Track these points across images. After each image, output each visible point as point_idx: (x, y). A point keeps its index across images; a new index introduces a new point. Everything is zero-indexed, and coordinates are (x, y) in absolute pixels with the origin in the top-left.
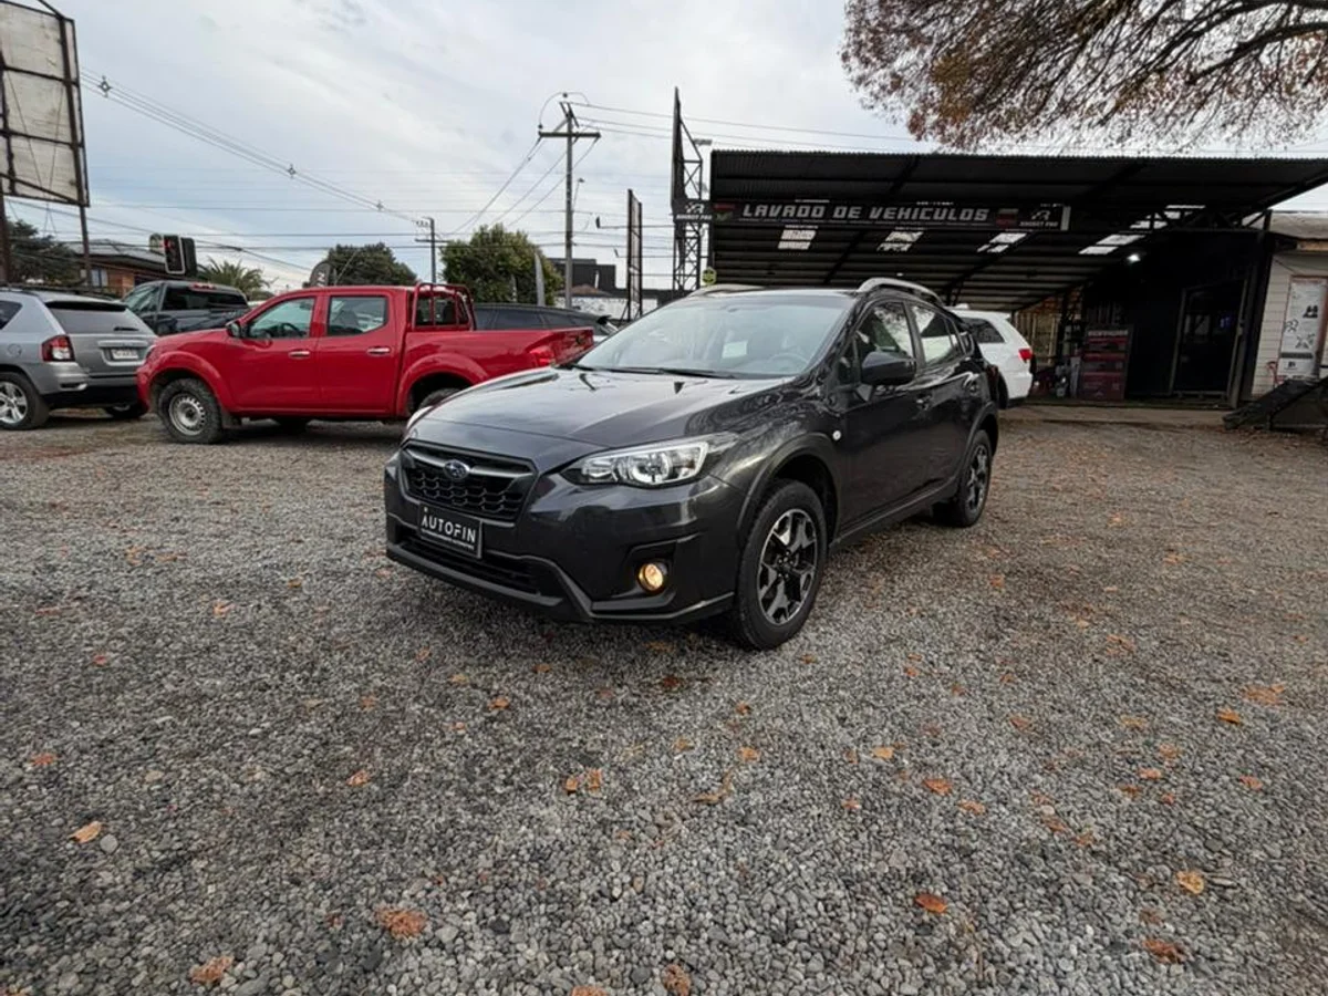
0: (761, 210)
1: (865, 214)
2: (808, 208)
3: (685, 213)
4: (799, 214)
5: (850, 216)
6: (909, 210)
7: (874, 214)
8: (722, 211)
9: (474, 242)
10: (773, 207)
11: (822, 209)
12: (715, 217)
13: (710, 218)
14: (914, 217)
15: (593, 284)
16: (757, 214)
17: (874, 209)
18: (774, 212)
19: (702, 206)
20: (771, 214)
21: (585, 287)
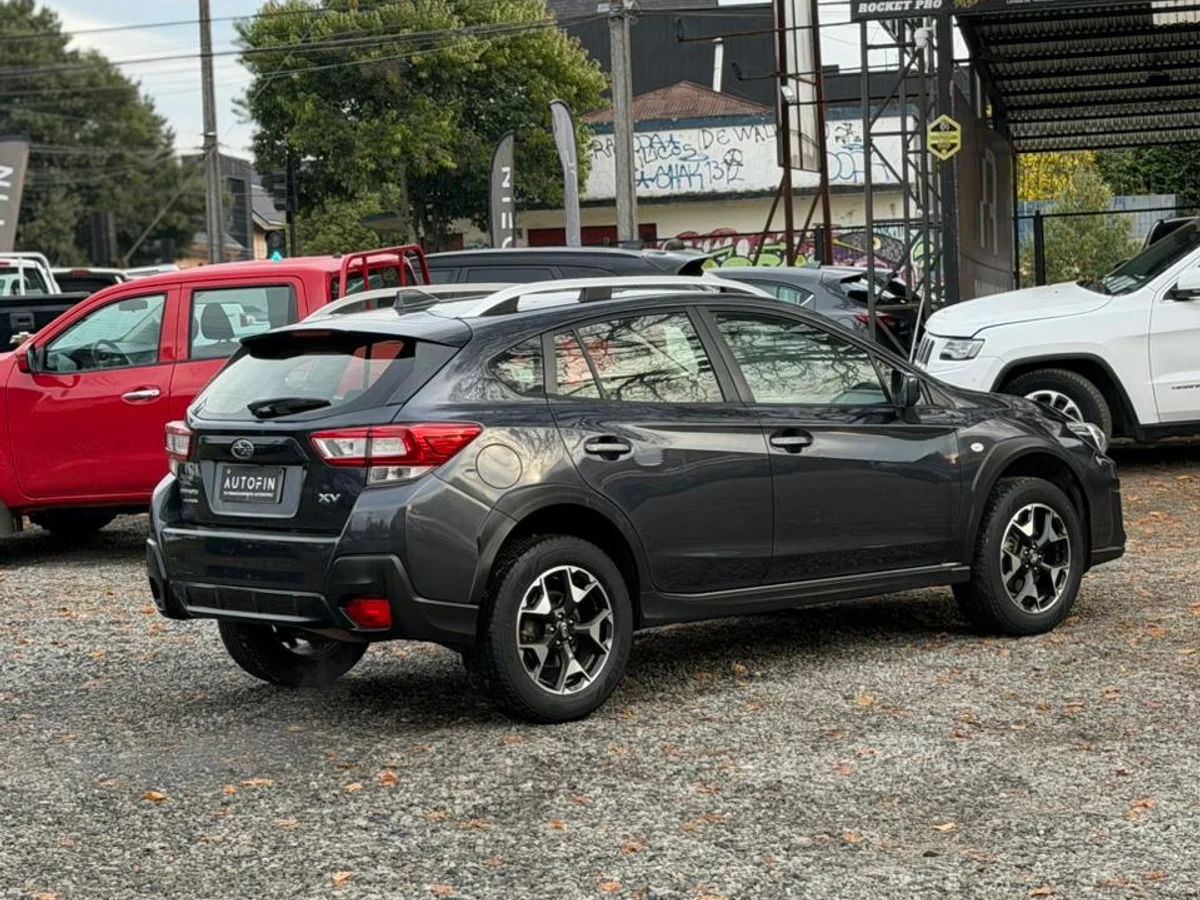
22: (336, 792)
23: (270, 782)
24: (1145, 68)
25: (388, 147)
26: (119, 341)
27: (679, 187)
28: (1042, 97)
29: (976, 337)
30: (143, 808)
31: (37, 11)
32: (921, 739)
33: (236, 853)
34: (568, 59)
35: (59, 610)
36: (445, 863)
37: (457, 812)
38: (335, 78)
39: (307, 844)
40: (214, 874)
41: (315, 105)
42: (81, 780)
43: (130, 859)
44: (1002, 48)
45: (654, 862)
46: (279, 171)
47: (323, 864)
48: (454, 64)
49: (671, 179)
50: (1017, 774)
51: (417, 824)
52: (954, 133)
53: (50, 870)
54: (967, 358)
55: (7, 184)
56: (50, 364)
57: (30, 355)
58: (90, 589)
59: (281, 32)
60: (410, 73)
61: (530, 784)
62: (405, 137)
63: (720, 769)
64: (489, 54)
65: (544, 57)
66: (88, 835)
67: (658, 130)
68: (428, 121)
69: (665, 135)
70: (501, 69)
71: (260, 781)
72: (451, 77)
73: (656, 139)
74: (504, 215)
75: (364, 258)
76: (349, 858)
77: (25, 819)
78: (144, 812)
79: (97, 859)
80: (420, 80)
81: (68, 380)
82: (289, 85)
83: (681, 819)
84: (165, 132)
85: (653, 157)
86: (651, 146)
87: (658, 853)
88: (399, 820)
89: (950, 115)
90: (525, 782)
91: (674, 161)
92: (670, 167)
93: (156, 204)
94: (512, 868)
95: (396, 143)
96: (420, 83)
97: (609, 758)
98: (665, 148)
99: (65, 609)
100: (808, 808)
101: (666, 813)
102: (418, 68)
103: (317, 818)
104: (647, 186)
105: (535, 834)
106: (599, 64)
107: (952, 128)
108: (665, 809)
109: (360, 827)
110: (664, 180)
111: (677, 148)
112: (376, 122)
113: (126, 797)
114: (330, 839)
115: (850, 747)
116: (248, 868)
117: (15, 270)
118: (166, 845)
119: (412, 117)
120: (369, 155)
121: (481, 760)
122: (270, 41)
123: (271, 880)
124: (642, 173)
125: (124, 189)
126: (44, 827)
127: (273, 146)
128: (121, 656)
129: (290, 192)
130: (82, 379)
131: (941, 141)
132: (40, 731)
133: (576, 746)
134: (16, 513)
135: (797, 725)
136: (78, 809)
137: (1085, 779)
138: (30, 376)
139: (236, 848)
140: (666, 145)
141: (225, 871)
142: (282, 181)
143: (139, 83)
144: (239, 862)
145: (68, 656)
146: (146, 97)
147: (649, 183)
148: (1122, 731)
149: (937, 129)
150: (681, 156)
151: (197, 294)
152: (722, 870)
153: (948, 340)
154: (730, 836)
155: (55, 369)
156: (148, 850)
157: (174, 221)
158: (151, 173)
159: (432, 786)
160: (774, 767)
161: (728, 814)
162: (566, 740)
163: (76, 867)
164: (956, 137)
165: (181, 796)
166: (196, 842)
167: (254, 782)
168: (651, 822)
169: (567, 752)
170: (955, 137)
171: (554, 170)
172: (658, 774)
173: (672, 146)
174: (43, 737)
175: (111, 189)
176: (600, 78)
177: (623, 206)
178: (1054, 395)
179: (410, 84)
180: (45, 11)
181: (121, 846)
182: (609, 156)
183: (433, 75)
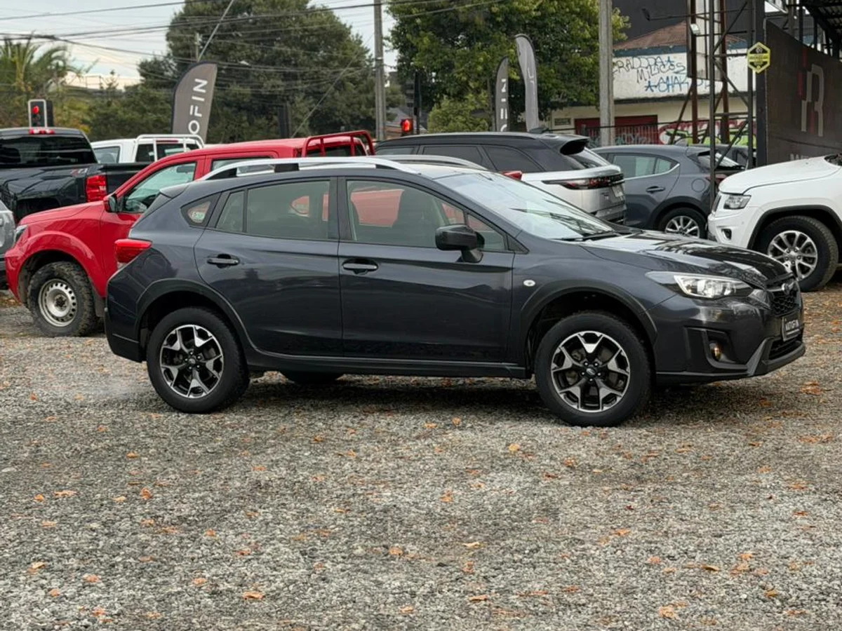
25: (475, 66)
27: (673, 91)
29: (746, 194)
34: (597, 8)
41: (430, 39)
46: (410, 82)
48: (520, 12)
49: (668, 86)
52: (764, 55)
54: (739, 208)
55: (204, 91)
56: (128, 207)
57: (113, 201)
60: (491, 18)
62: (486, 59)
64: (544, 5)
65: (581, 7)
67: (660, 53)
69: (664, 57)
70: (551, 15)
72: (519, 20)
73: (659, 60)
74: (502, 110)
80: (498, 22)
82: (415, 27)
84: (367, 58)
85: (656, 71)
86: (655, 64)
89: (763, 43)
91: (670, 74)
92: (668, 78)
93: (360, 103)
95: (479, 63)
96: (498, 24)
98: (664, 65)
104: (652, 91)
106: (619, 11)
107: (764, 51)
110: (663, 87)
111: (672, 65)
112: (468, 50)
117: (181, 145)
119: (492, 47)
120: (463, 71)
124: (649, 82)
125: (341, 94)
127: (408, 65)
129: (416, 95)
131: (757, 60)
138: (115, 214)
140: (665, 63)
142: (412, 88)
143: (351, 27)
146: (357, 35)
147: (653, 88)
149: (754, 52)
150: (676, 70)
151: (215, 162)
153: (728, 196)
155: (131, 210)
157: (370, 114)
158: (358, 83)
164: (767, 57)
171: (586, 80)
173: (669, 64)
175: (332, 94)
176: (619, 20)
177: (604, 104)
178: (798, 233)
179: (491, 26)
182: (628, 71)
183: (506, 19)
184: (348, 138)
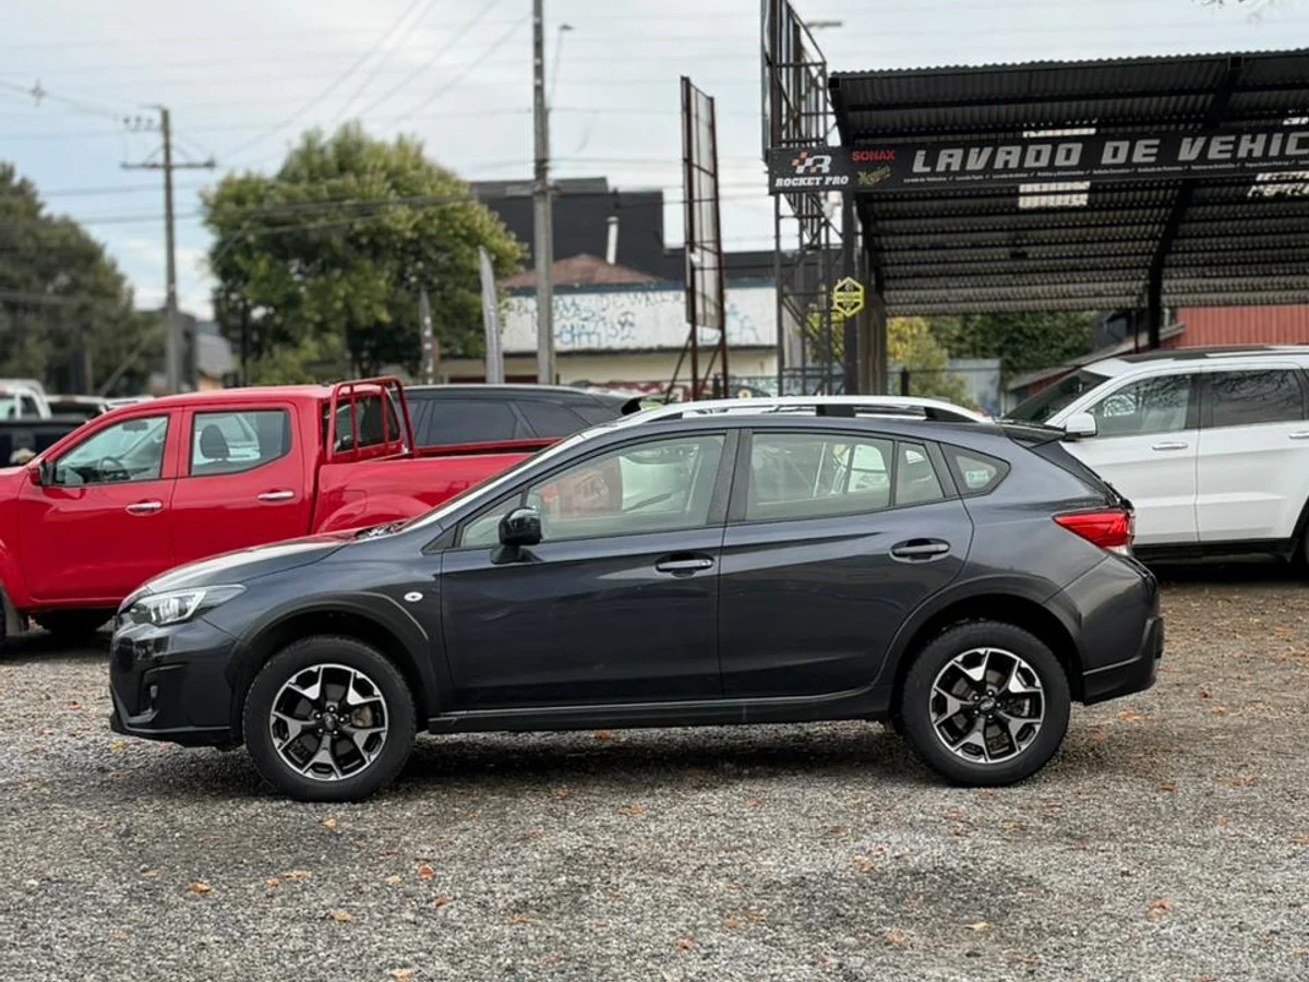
0: (950, 159)
1: (1168, 153)
2: (1047, 149)
3: (793, 175)
4: (1030, 163)
5: (1137, 158)
6: (1262, 138)
7: (1188, 151)
8: (870, 167)
9: (288, 175)
10: (974, 152)
11: (1077, 148)
12: (854, 178)
13: (845, 180)
14: (1274, 151)
15: (602, 254)
16: (941, 167)
17: (1186, 142)
18: (976, 161)
19: (828, 159)
20: (970, 166)
21: (582, 262)
22: (378, 885)
23: (309, 874)
24: (1007, 246)
25: (332, 301)
26: (121, 458)
27: (580, 343)
28: (915, 268)
30: (190, 900)
31: (16, 180)
32: (923, 836)
33: (291, 948)
34: (487, 230)
35: (69, 704)
36: (501, 960)
37: (500, 906)
38: (286, 241)
39: (360, 938)
40: (274, 969)
41: (269, 264)
42: (124, 871)
43: (187, 954)
44: (887, 223)
45: (708, 961)
46: (235, 321)
47: (381, 960)
48: (390, 232)
49: (573, 336)
50: (1027, 873)
51: (463, 918)
52: (856, 293)
53: (108, 965)
56: (59, 478)
57: (41, 469)
58: (95, 684)
59: (239, 200)
60: (352, 240)
61: (564, 878)
62: (347, 293)
63: (742, 864)
64: (421, 224)
65: (468, 228)
66: (140, 928)
67: (561, 295)
68: (367, 280)
69: (568, 299)
70: (430, 238)
71: (299, 873)
72: (388, 243)
73: (560, 302)
75: (352, 386)
76: (405, 954)
77: (74, 910)
78: (192, 904)
79: (152, 953)
80: (360, 245)
81: (76, 492)
82: (245, 246)
83: (721, 915)
87: (710, 950)
88: (446, 915)
89: (854, 278)
90: (558, 876)
91: (575, 321)
92: (572, 327)
94: (571, 965)
95: (339, 298)
96: (360, 248)
97: (632, 852)
98: (568, 310)
99: (75, 703)
100: (841, 906)
101: (705, 909)
102: (359, 234)
103: (363, 911)
105: (582, 929)
107: (856, 289)
108: (702, 905)
109: (408, 921)
110: (567, 337)
111: (578, 310)
112: (322, 280)
113: (171, 888)
114: (382, 933)
115: (857, 844)
116: (306, 964)
117: (11, 397)
118: (220, 939)
119: (354, 276)
121: (509, 853)
122: (230, 207)
123: (331, 976)
125: (90, 336)
126: (95, 919)
127: (229, 299)
128: (138, 747)
129: (244, 339)
130: (88, 493)
131: (846, 300)
132: (74, 821)
133: (596, 841)
134: (23, 614)
135: (801, 822)
136: (126, 901)
137: (1093, 879)
138: (40, 488)
139: (291, 942)
140: (569, 308)
141: (284, 966)
142: (236, 330)
144: (297, 957)
145: (87, 747)
148: (1107, 832)
149: (842, 289)
150: (582, 316)
151: (197, 416)
152: (779, 969)
154: (775, 934)
155: (63, 482)
156: (203, 944)
158: (115, 322)
159: (468, 879)
160: (792, 863)
161: (764, 910)
162: (586, 835)
163: (134, 961)
164: (859, 297)
165: (225, 887)
166: (249, 936)
167: (295, 873)
168: (693, 918)
169: (590, 846)
170: (857, 297)
172: (683, 869)
173: (574, 309)
174: (79, 827)
175: (78, 336)
177: (544, 357)
179: (352, 248)
180: (24, 182)
181: (174, 940)
182: (520, 315)
183: (372, 242)
184: (377, 388)
